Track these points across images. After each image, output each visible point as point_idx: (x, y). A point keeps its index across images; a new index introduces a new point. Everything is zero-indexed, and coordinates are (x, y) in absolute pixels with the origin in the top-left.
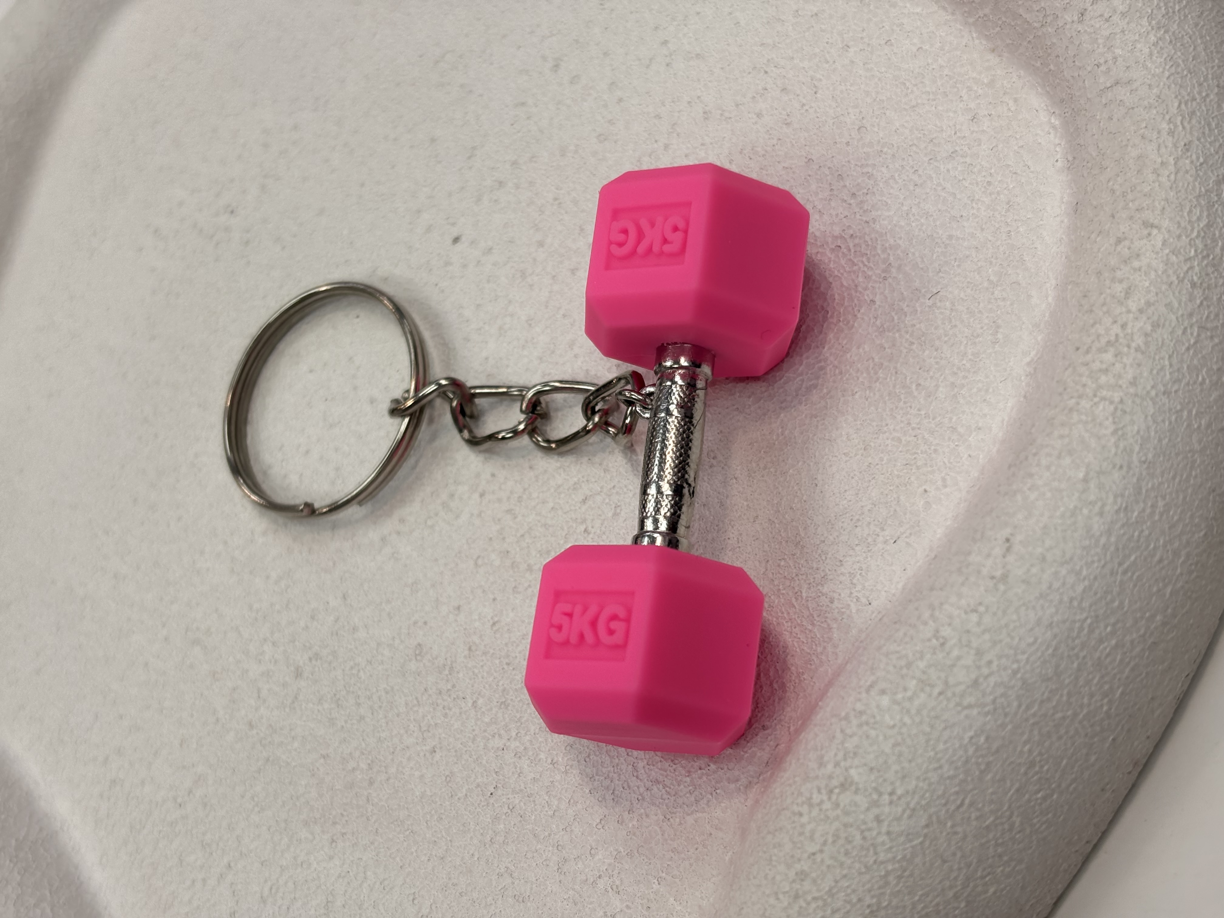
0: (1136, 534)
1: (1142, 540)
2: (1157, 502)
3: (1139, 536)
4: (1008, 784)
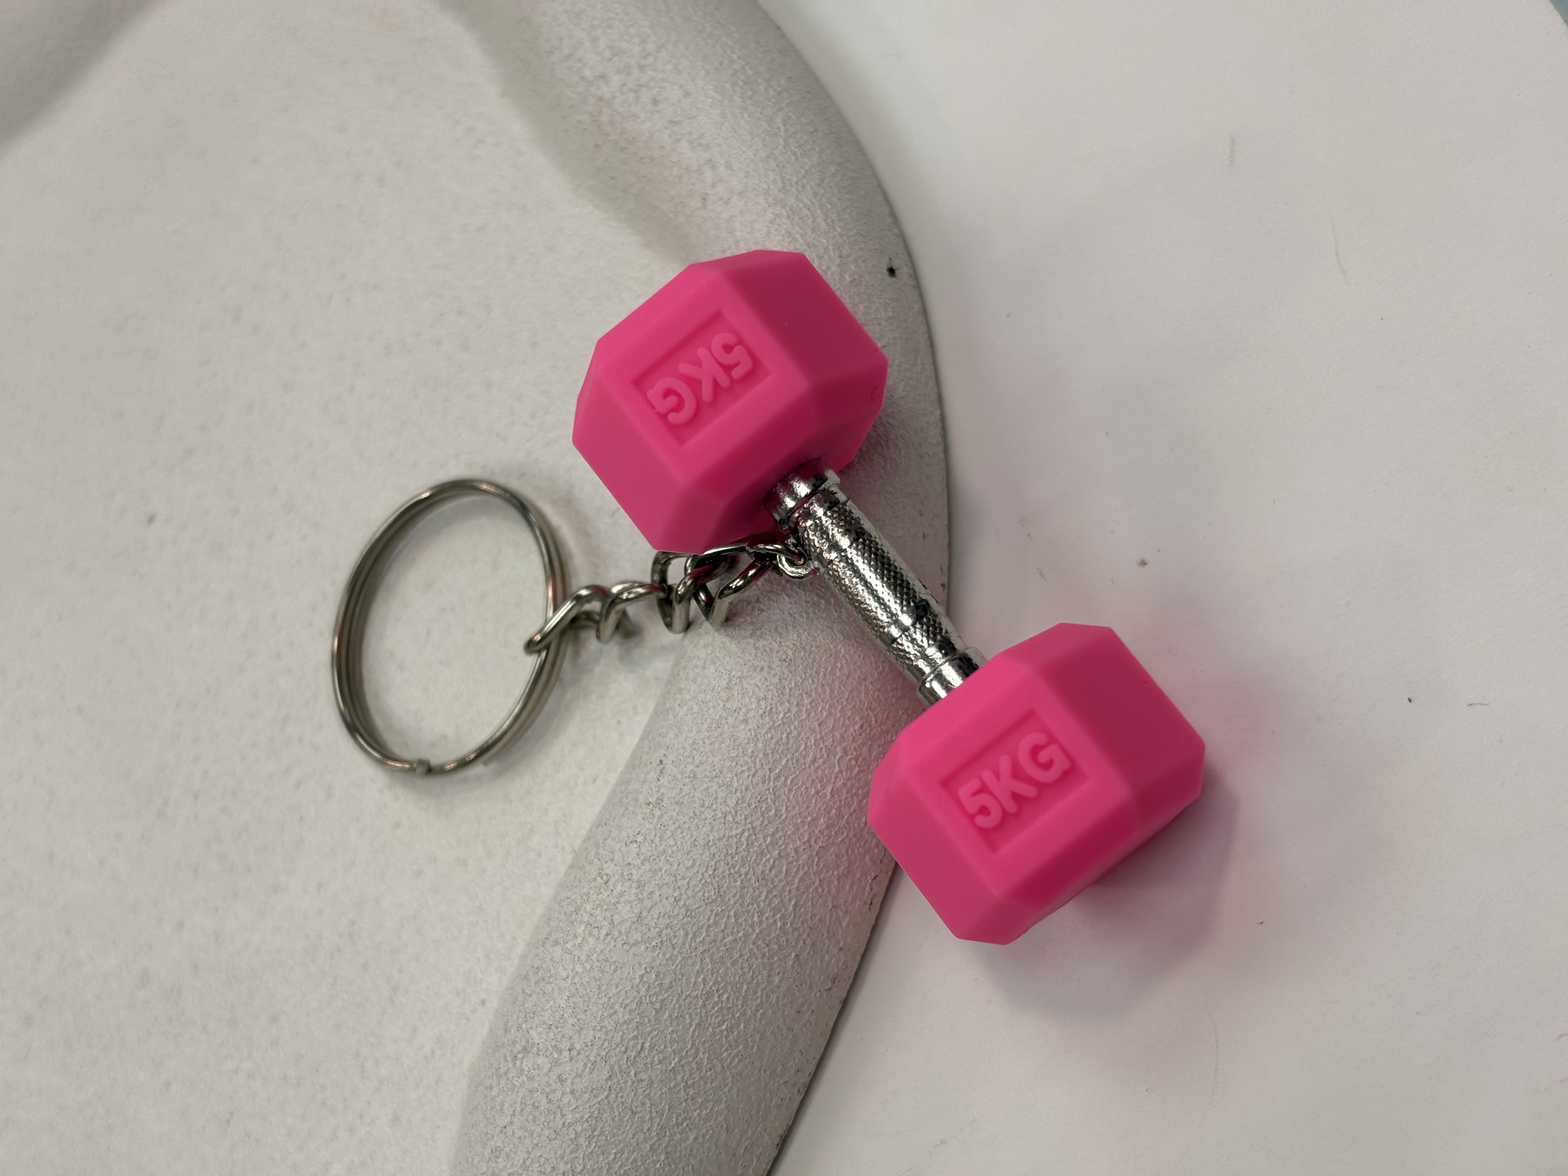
0: (784, 736)
1: (791, 742)
2: (802, 699)
3: (788, 737)
4: (688, 1020)
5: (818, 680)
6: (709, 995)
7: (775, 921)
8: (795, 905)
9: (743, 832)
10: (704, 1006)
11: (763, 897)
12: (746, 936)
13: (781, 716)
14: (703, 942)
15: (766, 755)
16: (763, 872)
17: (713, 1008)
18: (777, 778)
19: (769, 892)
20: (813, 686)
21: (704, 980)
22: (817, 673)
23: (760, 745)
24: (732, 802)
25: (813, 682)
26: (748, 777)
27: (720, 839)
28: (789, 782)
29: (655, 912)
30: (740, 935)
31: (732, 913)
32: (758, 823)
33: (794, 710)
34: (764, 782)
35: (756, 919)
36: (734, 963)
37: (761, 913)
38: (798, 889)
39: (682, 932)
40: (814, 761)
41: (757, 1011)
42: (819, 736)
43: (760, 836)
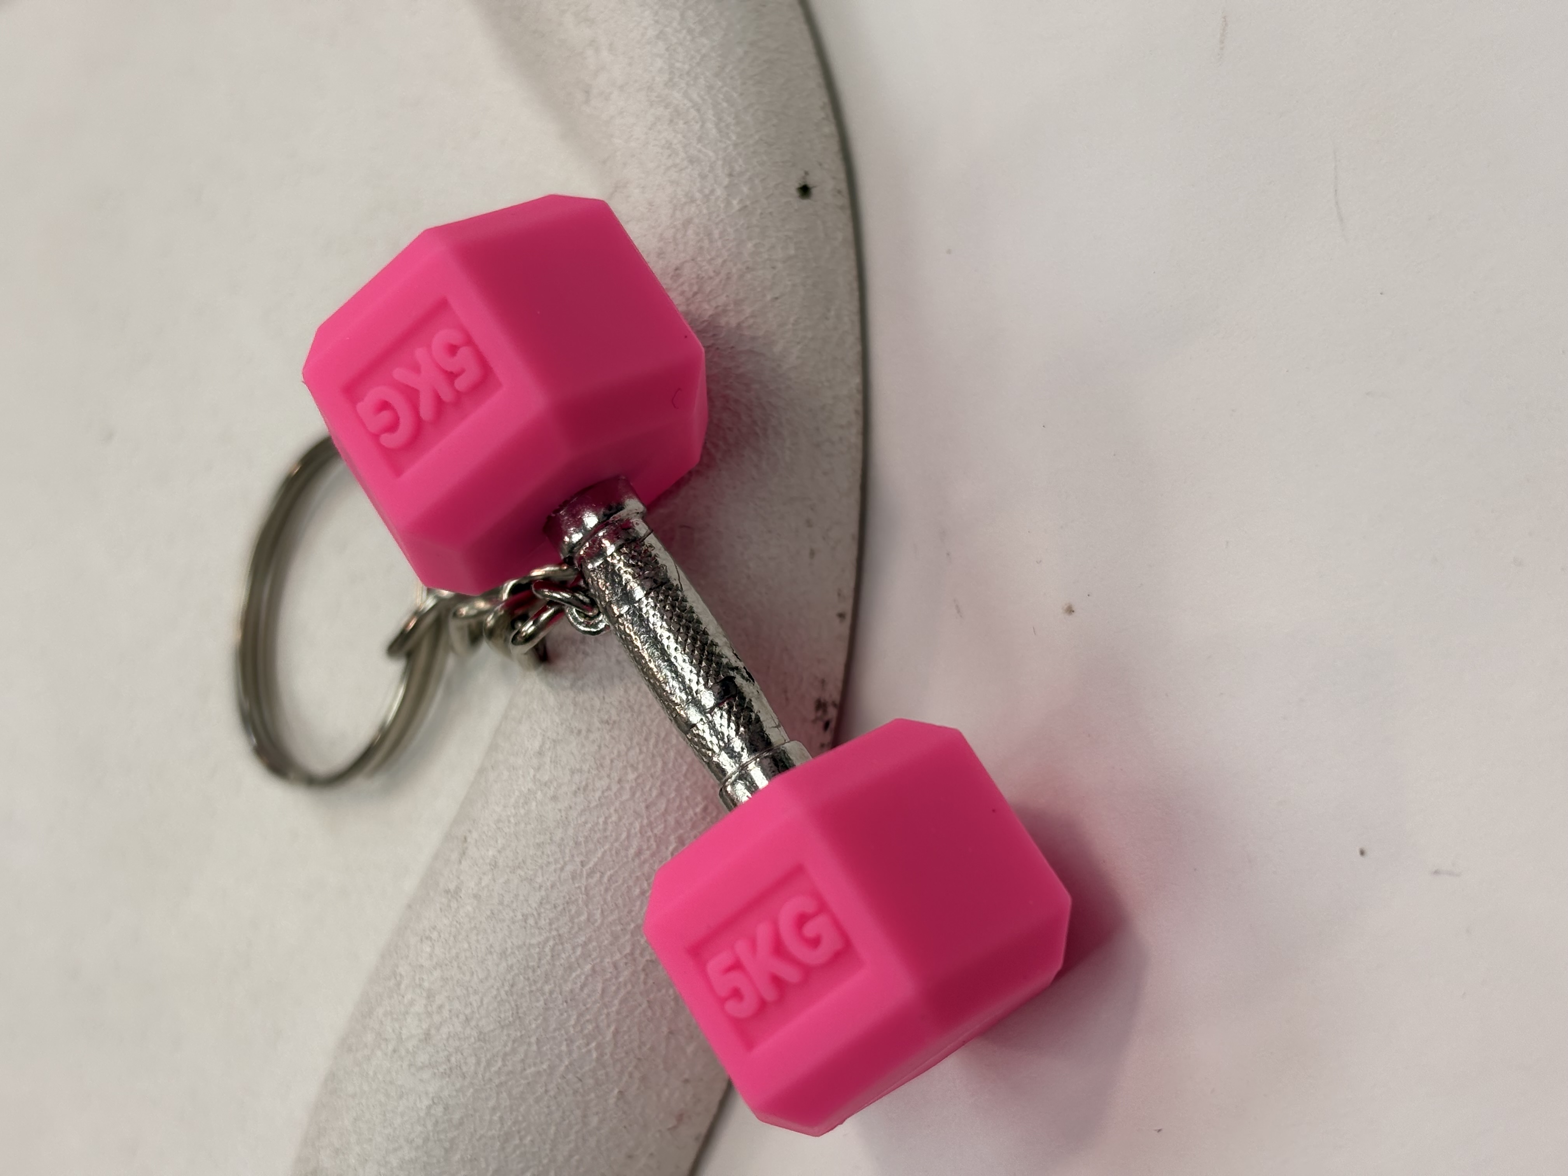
0: (601, 820)
1: (610, 827)
5: (648, 748)
6: (507, 1138)
7: (589, 1051)
8: (616, 1033)
9: (547, 940)
10: (503, 1149)
11: (572, 1022)
12: (552, 1068)
13: (598, 794)
14: (499, 1072)
15: (577, 844)
16: (572, 991)
17: (514, 1151)
18: (590, 875)
19: (581, 1015)
20: (641, 757)
21: (501, 1119)
22: (646, 740)
23: (571, 832)
24: (534, 902)
25: (641, 752)
26: (555, 871)
27: (519, 948)
28: (605, 880)
29: (445, 1030)
30: (545, 1066)
31: (533, 1040)
32: (564, 930)
33: (615, 787)
34: (574, 878)
35: (564, 1048)
36: (538, 1101)
37: (570, 1041)
38: (618, 1012)
39: (472, 1060)
40: (639, 853)
41: (571, 1156)
42: (645, 821)
43: (568, 946)
